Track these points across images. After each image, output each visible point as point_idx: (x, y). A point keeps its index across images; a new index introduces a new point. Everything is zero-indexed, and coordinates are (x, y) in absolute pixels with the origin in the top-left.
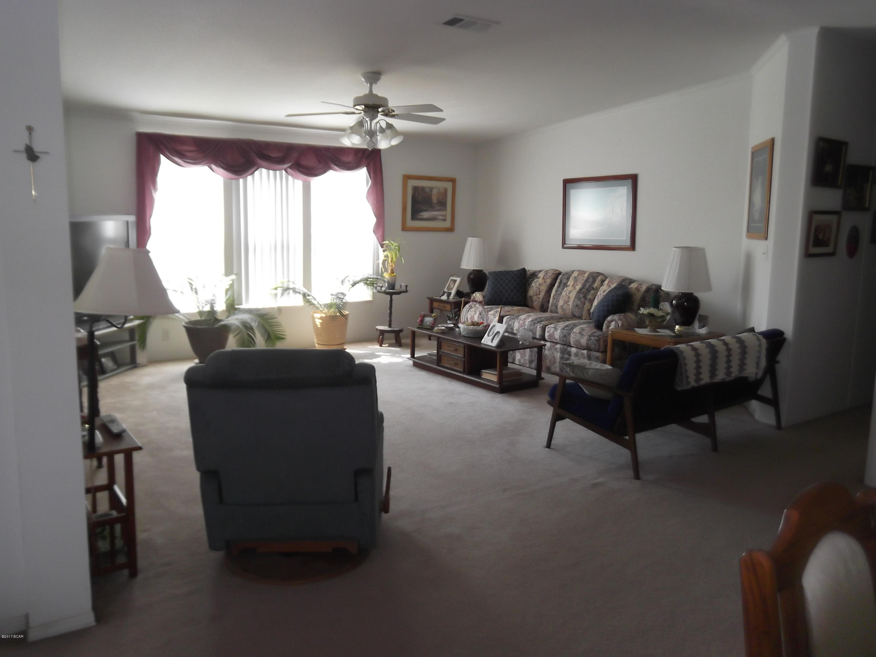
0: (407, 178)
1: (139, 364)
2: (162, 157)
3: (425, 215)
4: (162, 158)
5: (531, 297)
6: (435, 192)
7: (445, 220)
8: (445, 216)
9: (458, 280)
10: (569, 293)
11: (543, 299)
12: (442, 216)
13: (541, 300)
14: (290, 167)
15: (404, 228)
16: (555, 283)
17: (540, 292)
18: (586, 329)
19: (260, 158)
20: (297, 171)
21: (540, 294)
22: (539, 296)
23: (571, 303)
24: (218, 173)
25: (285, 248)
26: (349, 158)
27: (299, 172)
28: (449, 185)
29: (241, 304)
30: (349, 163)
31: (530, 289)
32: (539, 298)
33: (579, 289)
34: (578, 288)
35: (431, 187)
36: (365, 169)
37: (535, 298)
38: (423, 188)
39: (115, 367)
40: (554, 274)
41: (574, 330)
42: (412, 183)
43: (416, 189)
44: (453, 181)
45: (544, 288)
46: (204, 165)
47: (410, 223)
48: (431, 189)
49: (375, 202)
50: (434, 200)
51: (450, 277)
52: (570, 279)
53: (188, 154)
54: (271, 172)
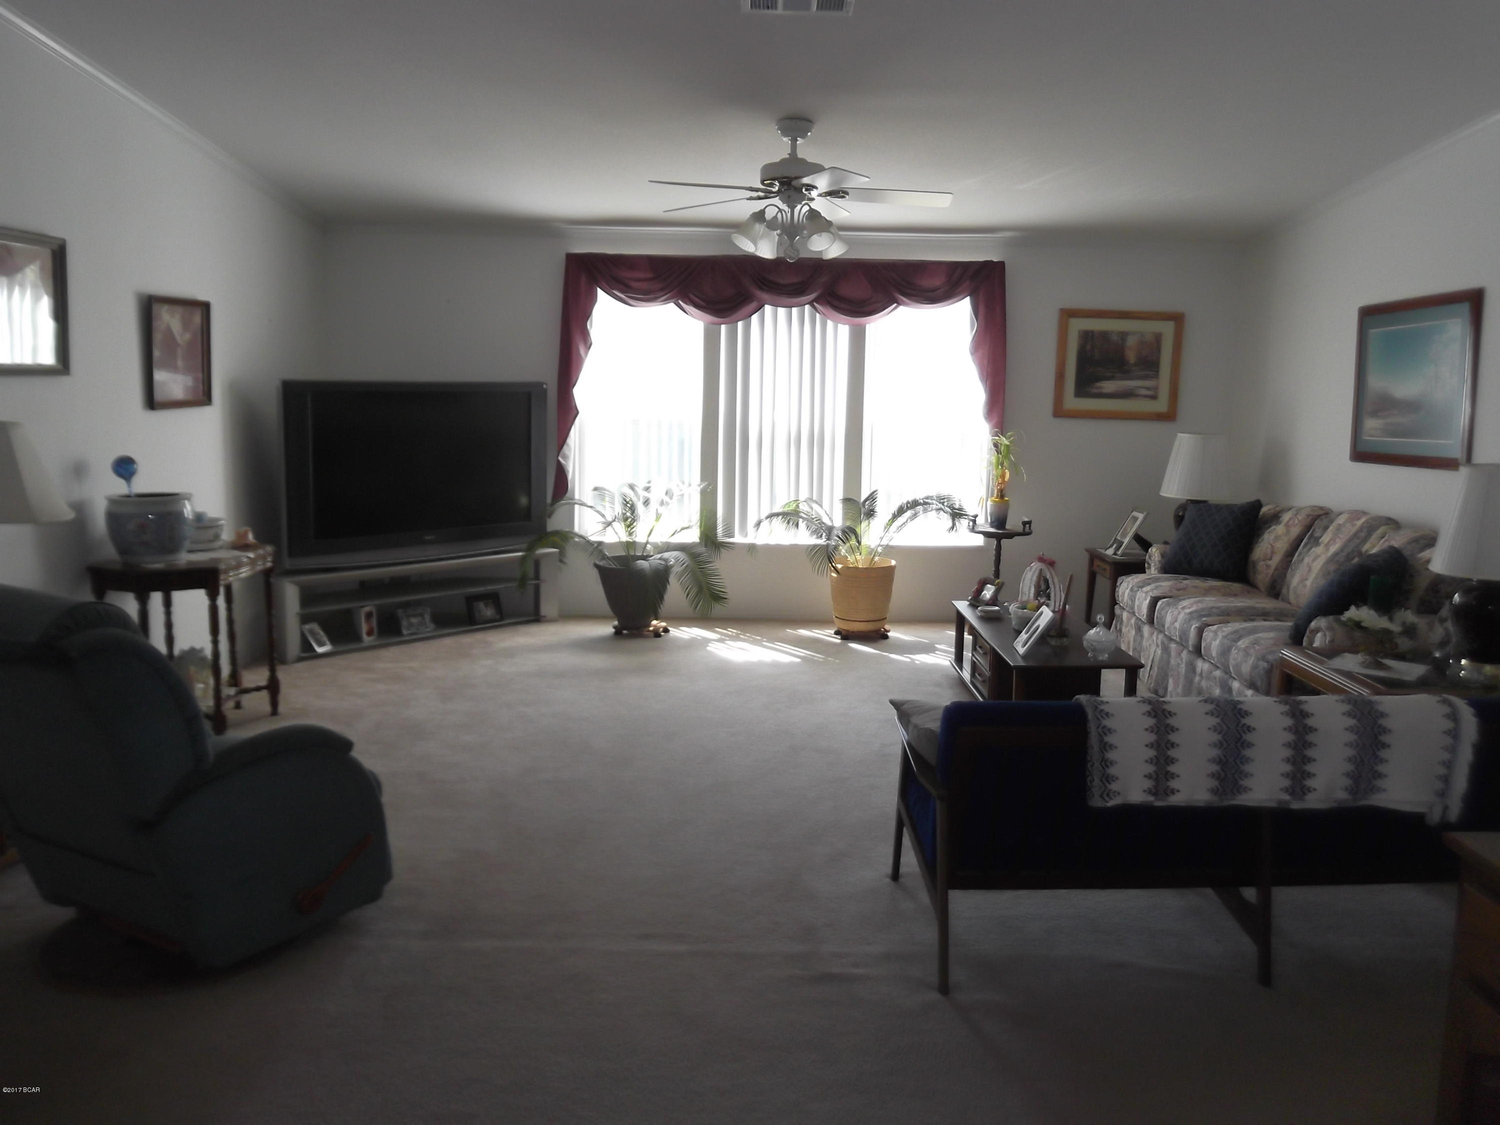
0: (1068, 314)
1: (544, 617)
2: (599, 291)
3: (1109, 386)
4: (600, 293)
5: (1254, 564)
6: (1131, 341)
7: (1154, 397)
8: (1156, 389)
9: (1141, 516)
10: (1313, 561)
11: (1276, 569)
12: (1148, 389)
13: (1271, 571)
14: (816, 300)
15: (1059, 412)
16: (1305, 536)
17: (1273, 553)
18: (1262, 642)
19: (761, 289)
20: (829, 308)
21: (1273, 558)
22: (1270, 563)
23: (1308, 583)
24: (692, 315)
25: (817, 442)
26: (936, 282)
27: (833, 309)
28: (1167, 329)
29: (733, 537)
30: (934, 290)
31: (1257, 545)
32: (1268, 566)
33: (1335, 552)
34: (1333, 551)
35: (1122, 333)
36: (967, 301)
37: (1261, 566)
38: (1104, 335)
39: (498, 617)
40: (1311, 517)
41: (1240, 643)
42: (1077, 325)
43: (1087, 337)
44: (1177, 319)
45: (1282, 546)
46: (667, 301)
47: (1072, 402)
48: (1124, 335)
49: (986, 362)
50: (1131, 356)
51: (1132, 512)
52: (1329, 530)
53: (635, 284)
54: (782, 311)
